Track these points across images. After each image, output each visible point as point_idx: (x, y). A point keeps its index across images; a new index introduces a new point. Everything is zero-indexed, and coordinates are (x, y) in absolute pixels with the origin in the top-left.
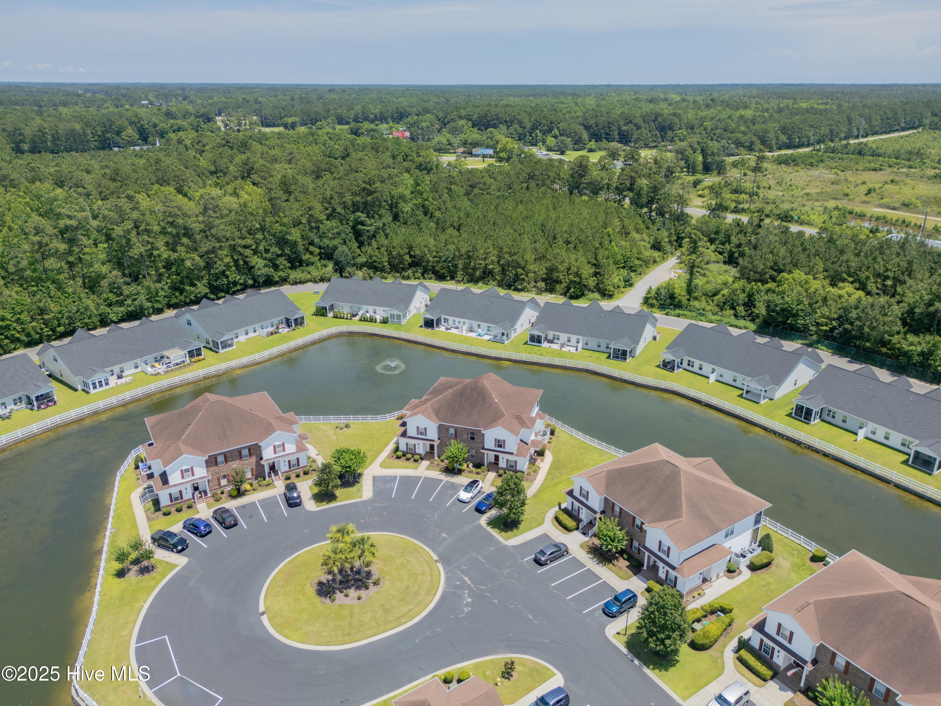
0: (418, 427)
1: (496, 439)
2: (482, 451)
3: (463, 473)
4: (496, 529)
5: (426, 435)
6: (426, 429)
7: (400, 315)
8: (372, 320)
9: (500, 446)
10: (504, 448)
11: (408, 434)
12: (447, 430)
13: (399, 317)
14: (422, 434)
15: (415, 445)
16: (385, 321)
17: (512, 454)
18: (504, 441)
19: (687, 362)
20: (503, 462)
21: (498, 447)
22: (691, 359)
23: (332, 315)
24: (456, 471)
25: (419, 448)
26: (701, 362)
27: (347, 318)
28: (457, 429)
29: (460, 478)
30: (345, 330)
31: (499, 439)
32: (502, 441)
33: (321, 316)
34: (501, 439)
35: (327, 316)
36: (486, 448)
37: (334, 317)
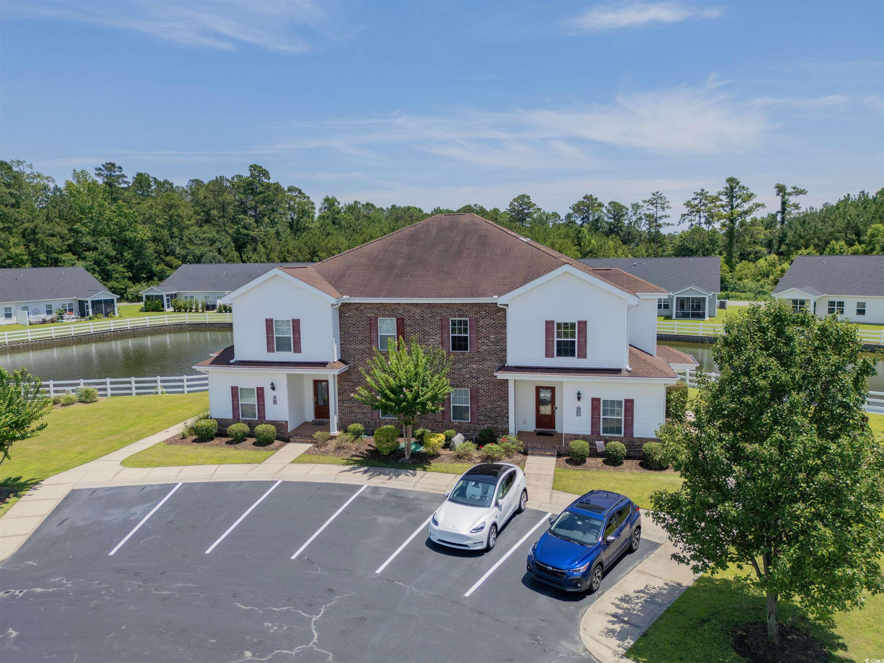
0: (269, 323)
1: (549, 324)
2: (501, 376)
3: (434, 464)
5: (298, 349)
6: (296, 323)
9: (566, 350)
10: (583, 355)
11: (239, 356)
12: (372, 325)
14: (283, 345)
15: (260, 391)
17: (617, 371)
18: (583, 325)
19: (826, 308)
20: (579, 412)
21: (560, 353)
22: (837, 298)
23: (172, 309)
24: (407, 457)
25: (275, 402)
26: (862, 299)
27: (197, 311)
28: (406, 315)
29: (429, 474)
30: (187, 321)
31: (562, 321)
32: (573, 326)
33: (153, 310)
34: (569, 321)
35: (163, 311)
36: (510, 362)
37: (175, 311)
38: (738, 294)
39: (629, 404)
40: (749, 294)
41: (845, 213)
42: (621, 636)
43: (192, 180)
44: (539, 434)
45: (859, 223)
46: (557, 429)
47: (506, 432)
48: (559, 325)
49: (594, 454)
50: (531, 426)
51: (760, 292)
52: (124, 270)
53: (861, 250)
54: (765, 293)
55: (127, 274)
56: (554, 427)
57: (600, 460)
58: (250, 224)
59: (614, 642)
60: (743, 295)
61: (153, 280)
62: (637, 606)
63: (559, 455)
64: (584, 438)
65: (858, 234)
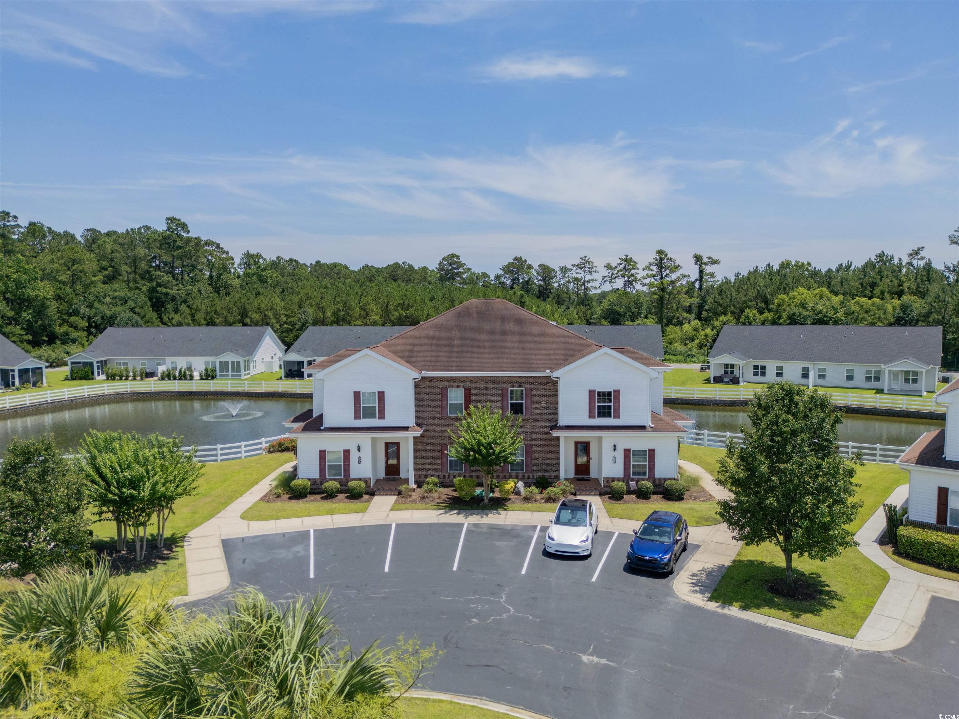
0: (357, 395)
1: (591, 392)
2: (555, 433)
3: (509, 505)
4: (766, 610)
5: (382, 416)
6: (381, 395)
7: (238, 363)
8: (184, 376)
9: (605, 412)
10: (617, 416)
11: (327, 422)
12: (443, 394)
13: (236, 366)
14: (369, 413)
15: (347, 453)
16: (209, 375)
17: (643, 428)
18: (617, 392)
19: (752, 371)
20: (614, 460)
21: (600, 415)
22: (760, 363)
23: (103, 377)
24: (486, 501)
25: (360, 462)
26: (779, 363)
27: (134, 379)
28: (472, 387)
29: (510, 513)
30: (129, 390)
31: (602, 390)
32: (610, 393)
33: (81, 379)
34: (607, 390)
35: (92, 379)
36: (561, 423)
37: (108, 379)
38: (670, 357)
39: (652, 452)
40: (681, 358)
41: (755, 284)
42: (702, 592)
43: (87, 230)
44: (578, 479)
45: (767, 294)
46: (593, 474)
47: (558, 478)
48: (599, 393)
49: (630, 492)
50: (572, 475)
51: (689, 355)
52: (23, 332)
53: (770, 318)
54: (693, 356)
55: (26, 337)
56: (588, 473)
57: (633, 496)
58: (169, 281)
59: (700, 596)
60: (674, 358)
61: (55, 343)
62: (703, 577)
63: (601, 495)
64: (619, 480)
65: (767, 303)
